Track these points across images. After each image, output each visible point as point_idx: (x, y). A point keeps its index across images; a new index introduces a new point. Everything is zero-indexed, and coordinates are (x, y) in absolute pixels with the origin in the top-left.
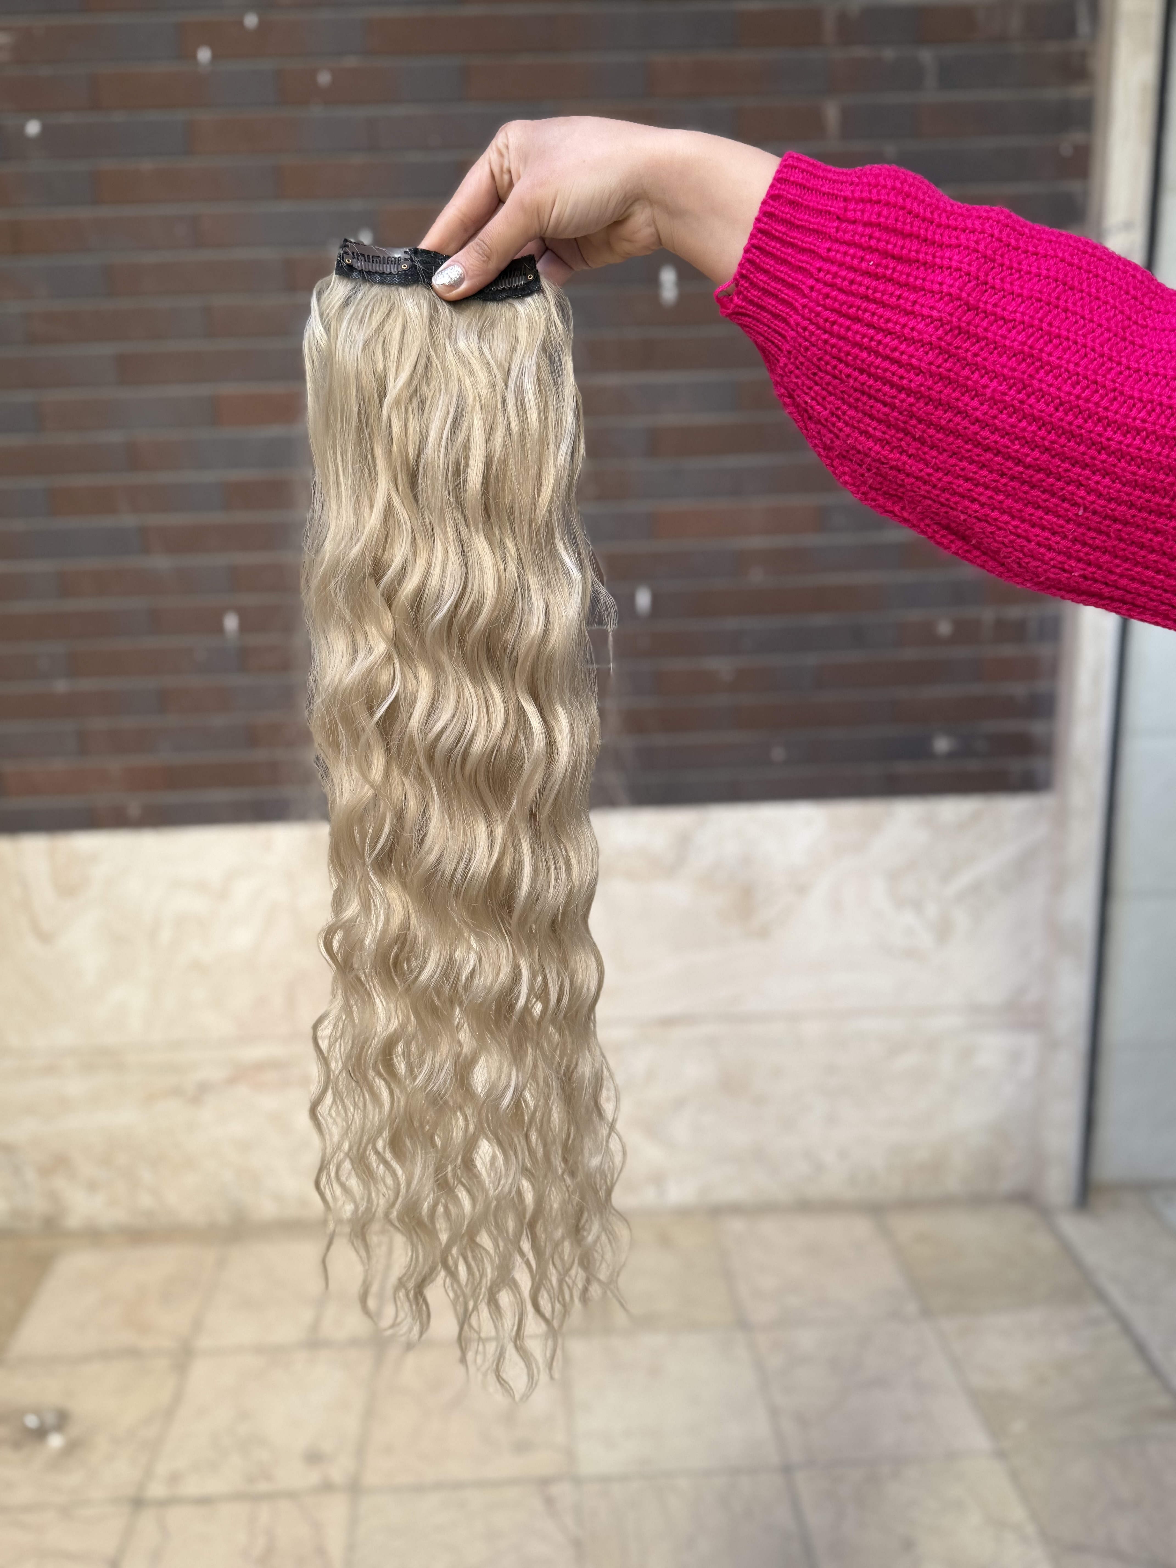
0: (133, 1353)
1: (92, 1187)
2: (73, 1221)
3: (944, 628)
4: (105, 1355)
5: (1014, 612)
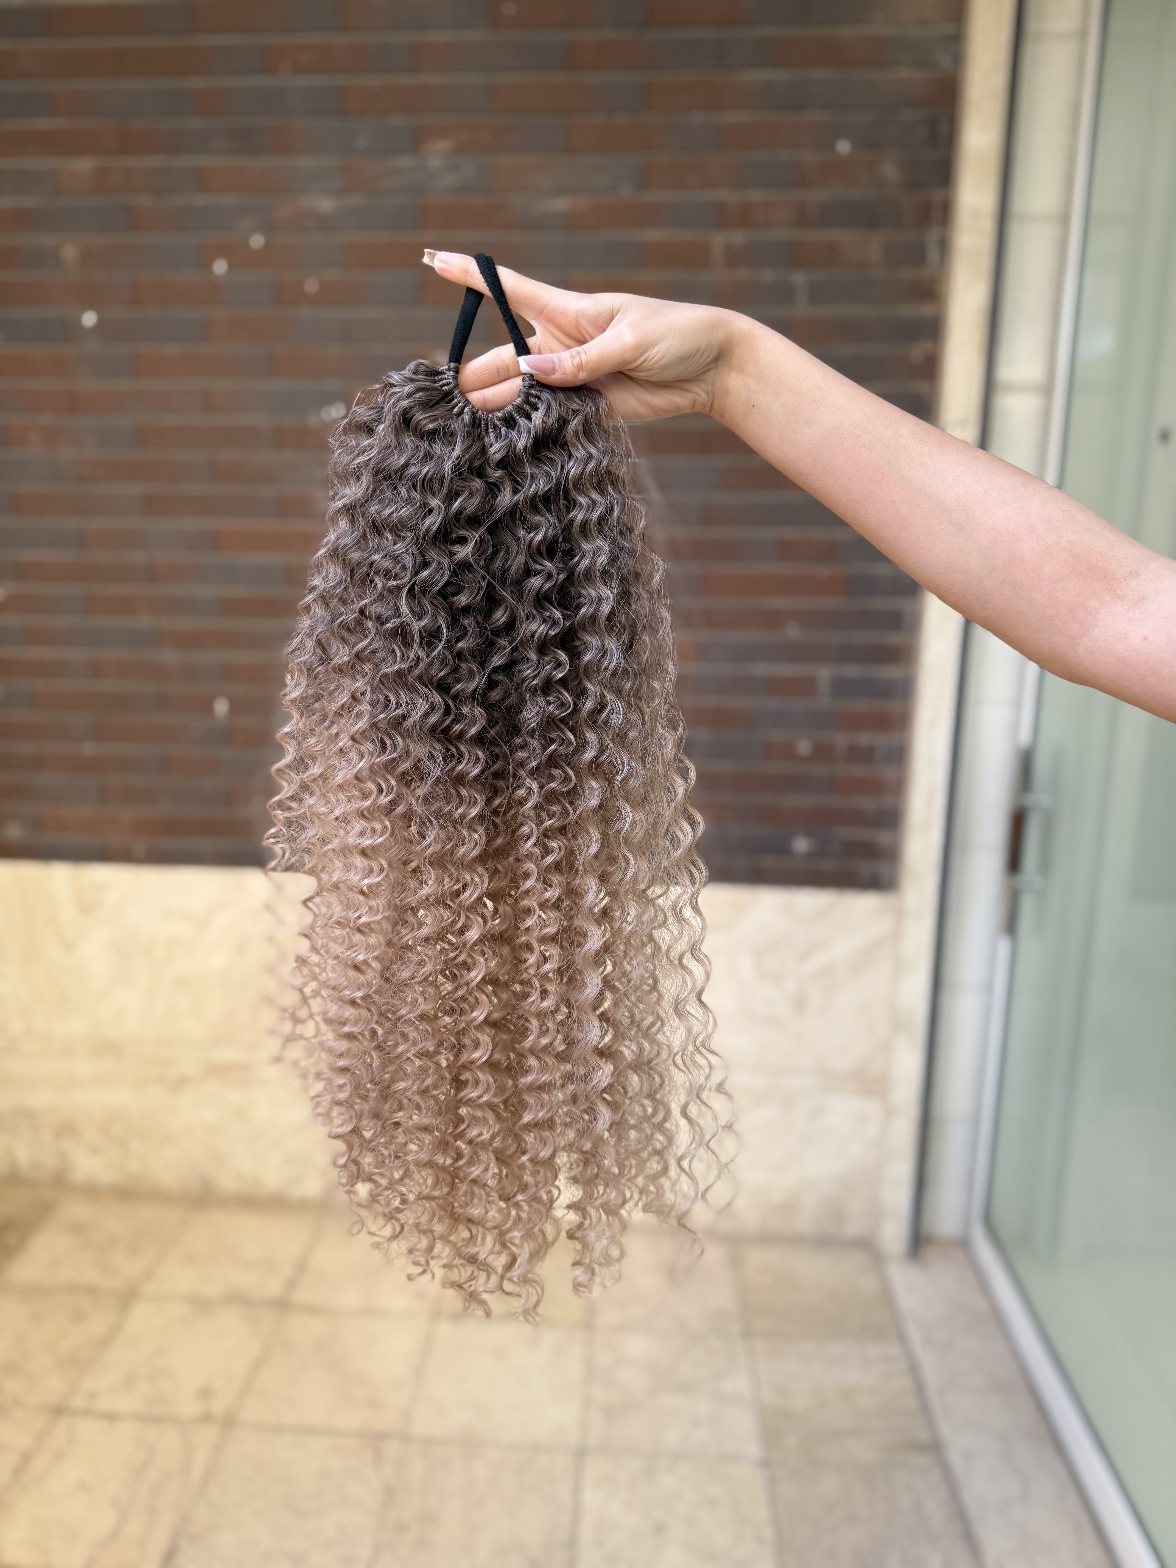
0: (94, 1291)
1: (93, 1150)
3: (804, 748)
4: (72, 1290)
5: (864, 739)
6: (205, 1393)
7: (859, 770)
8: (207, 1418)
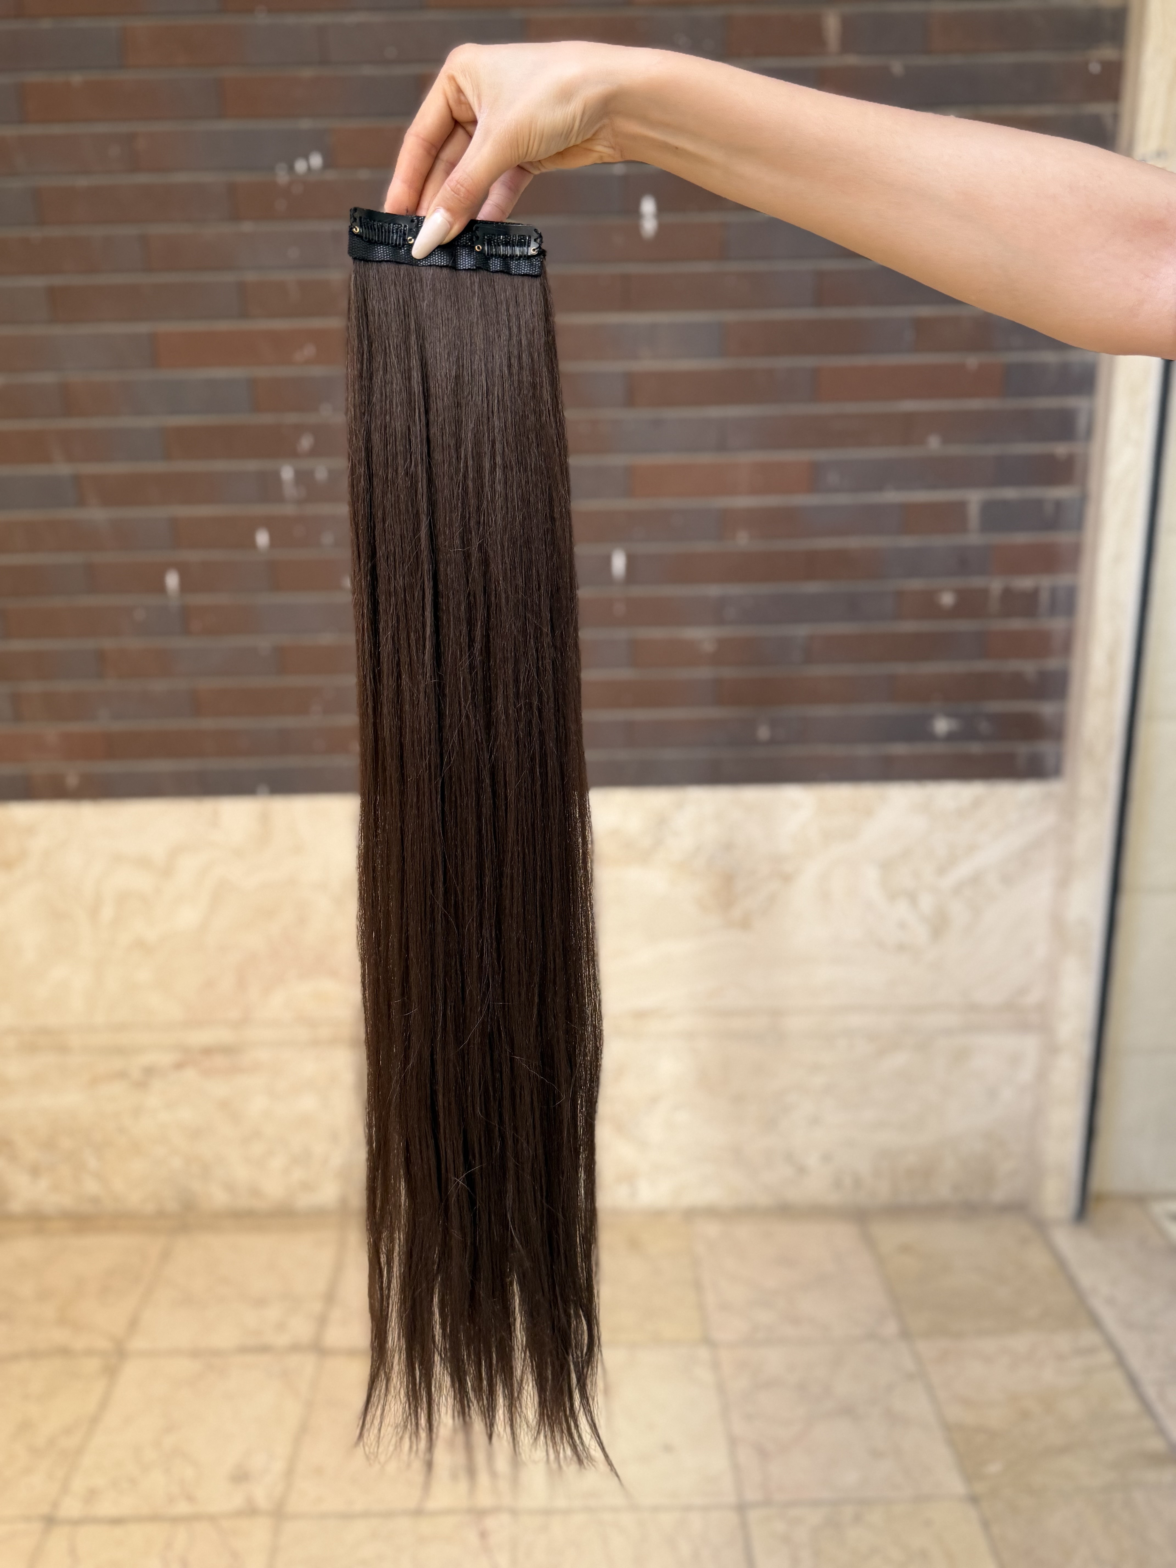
0: (64, 1352)
1: (35, 1171)
2: (16, 1206)
3: (947, 599)
4: (34, 1355)
5: (1025, 583)
6: (240, 1476)
7: (1017, 624)
8: (251, 1511)
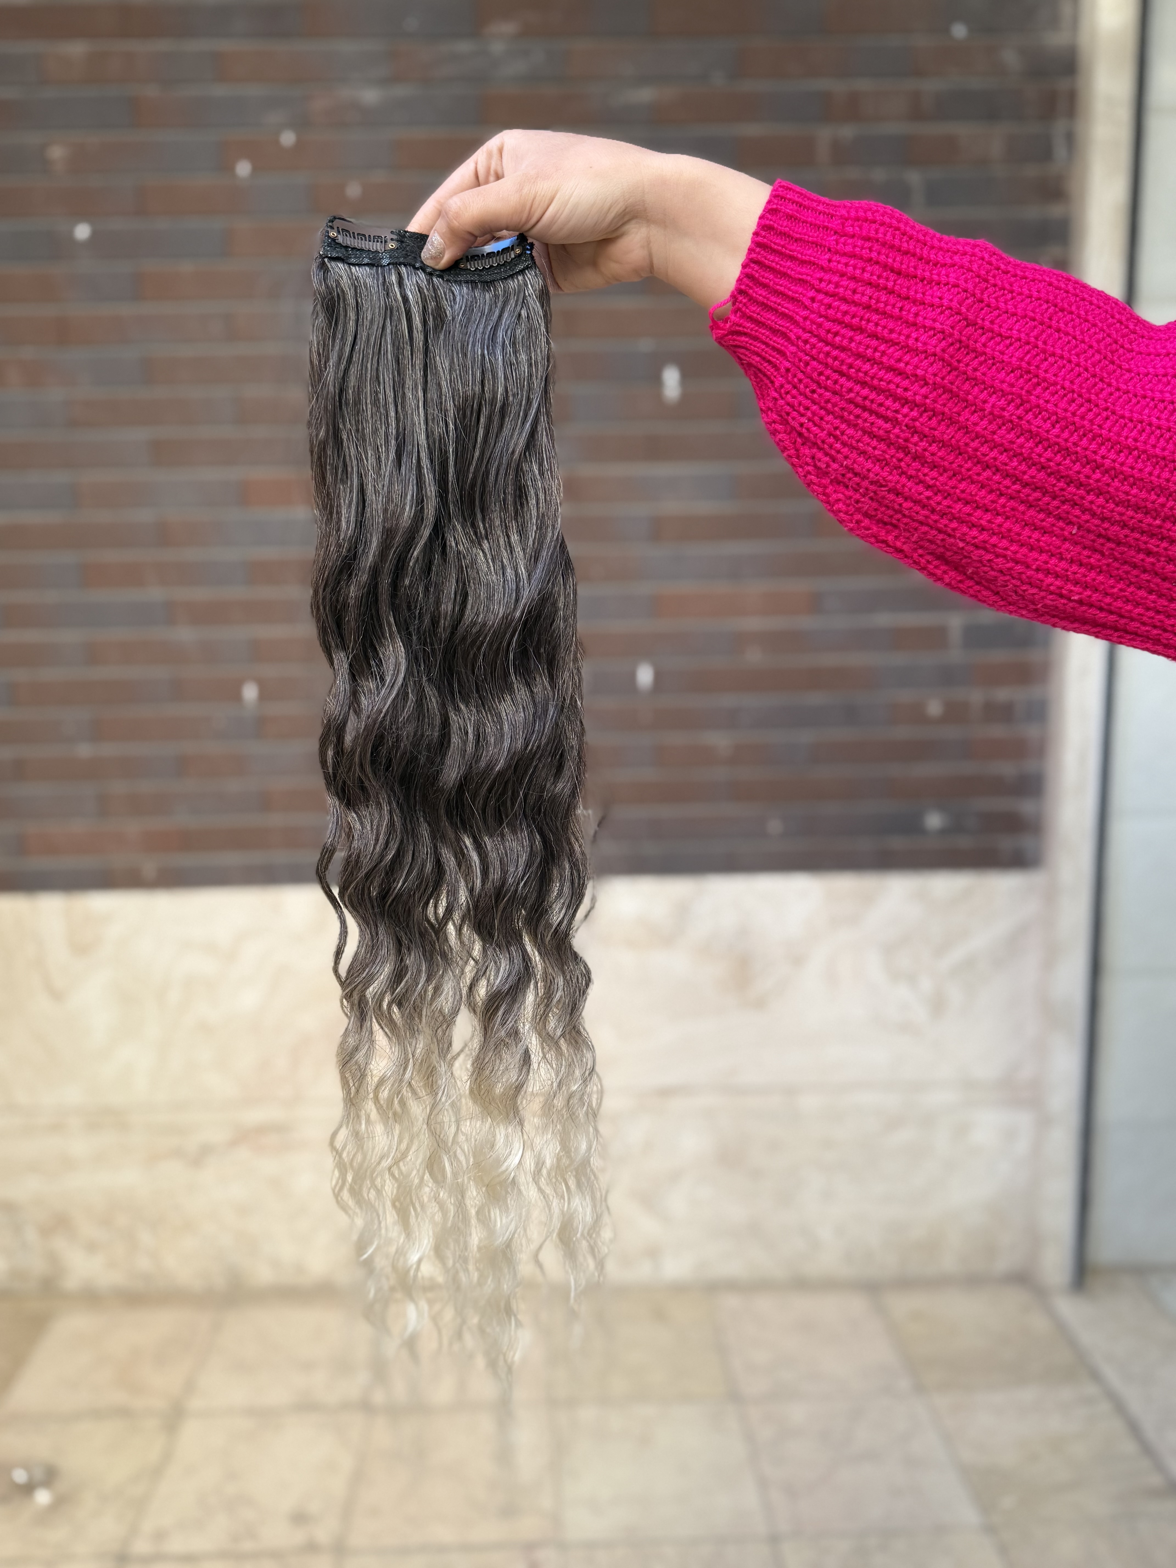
0: (124, 1413)
1: (92, 1247)
2: (71, 1283)
3: (934, 708)
4: (97, 1414)
5: (1002, 694)
6: (300, 1519)
7: (997, 731)
